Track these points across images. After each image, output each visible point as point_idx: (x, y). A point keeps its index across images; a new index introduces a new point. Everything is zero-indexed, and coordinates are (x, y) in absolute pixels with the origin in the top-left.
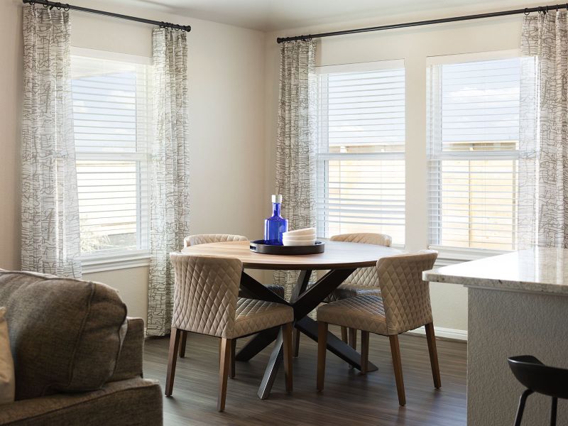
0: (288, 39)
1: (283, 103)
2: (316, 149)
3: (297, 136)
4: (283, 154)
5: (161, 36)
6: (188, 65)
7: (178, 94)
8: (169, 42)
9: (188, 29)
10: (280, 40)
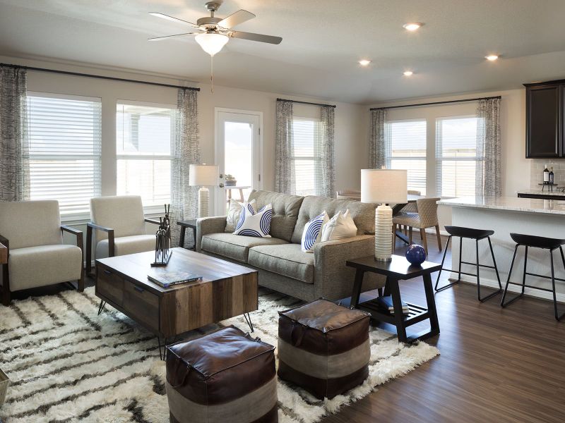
0: (375, 109)
1: (372, 136)
2: (387, 155)
3: (379, 149)
4: (373, 157)
5: (324, 111)
6: (335, 121)
7: (330, 133)
8: (328, 113)
9: (335, 106)
10: (371, 109)
